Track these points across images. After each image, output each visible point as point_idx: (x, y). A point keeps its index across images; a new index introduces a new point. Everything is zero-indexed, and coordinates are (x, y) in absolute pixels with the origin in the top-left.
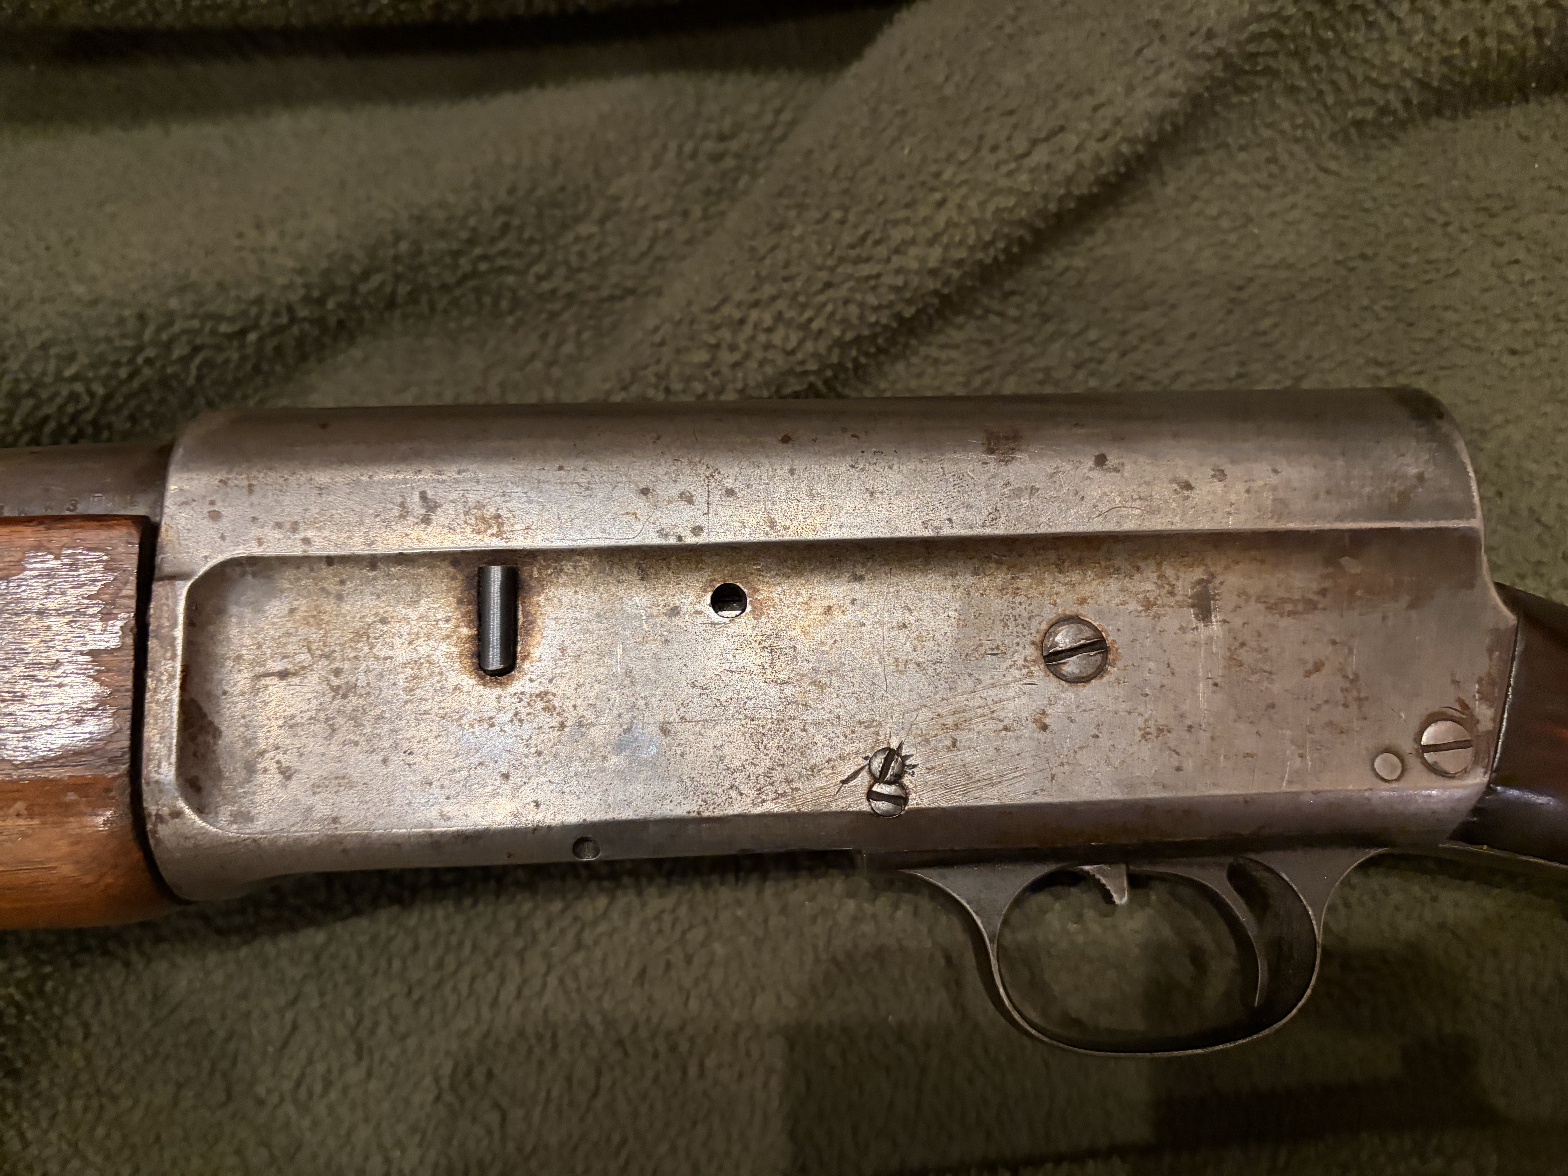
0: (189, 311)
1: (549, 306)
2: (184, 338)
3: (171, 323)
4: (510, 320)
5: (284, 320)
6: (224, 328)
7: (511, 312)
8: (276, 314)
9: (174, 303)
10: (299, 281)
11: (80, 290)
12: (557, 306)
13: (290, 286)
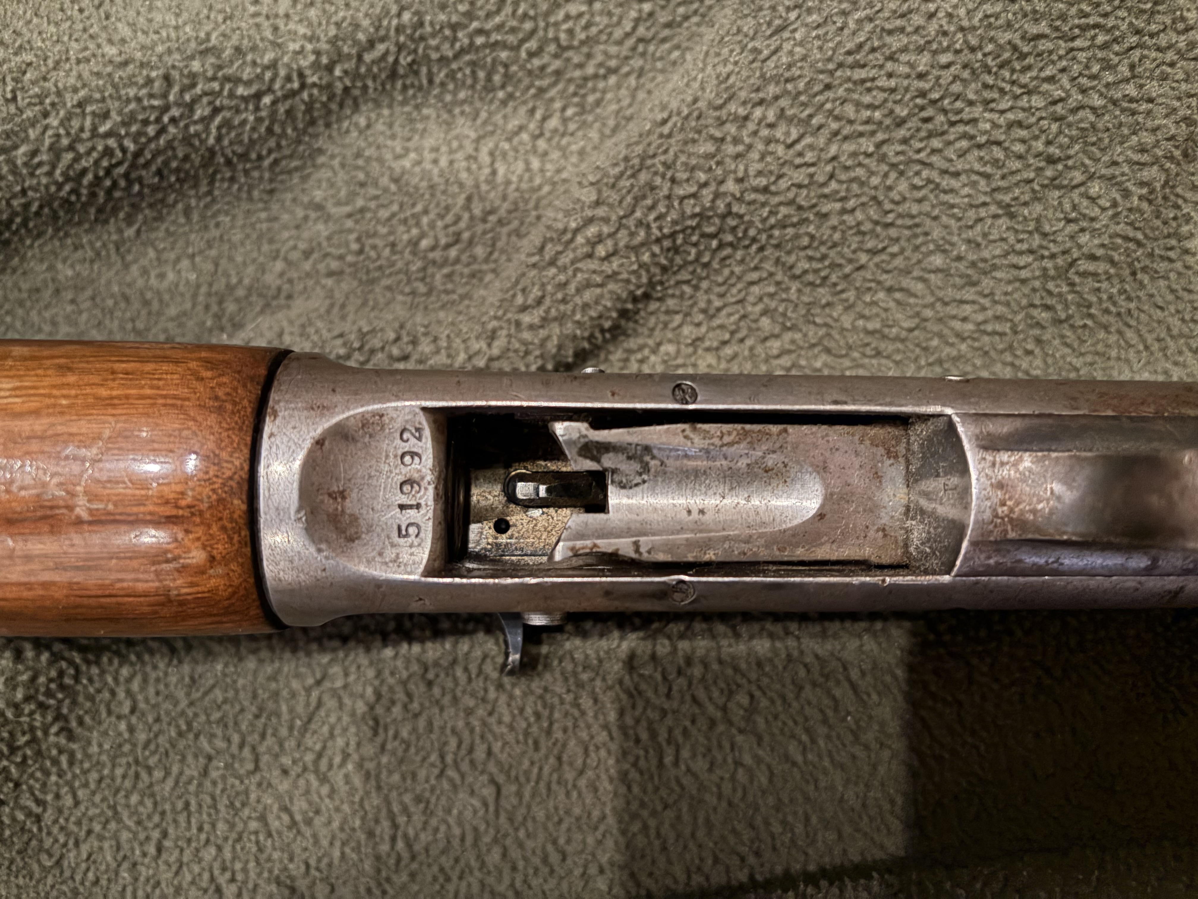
0: (210, 74)
1: (537, 83)
2: (205, 100)
3: (193, 85)
4: (501, 94)
5: (296, 85)
6: (241, 91)
7: (503, 87)
8: (288, 79)
9: (196, 66)
10: (309, 47)
11: (111, 51)
12: (545, 82)
13: (301, 51)
